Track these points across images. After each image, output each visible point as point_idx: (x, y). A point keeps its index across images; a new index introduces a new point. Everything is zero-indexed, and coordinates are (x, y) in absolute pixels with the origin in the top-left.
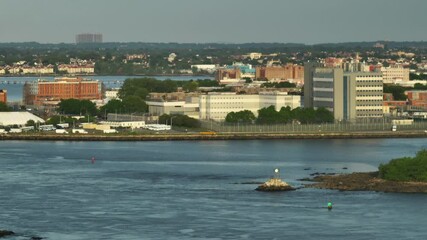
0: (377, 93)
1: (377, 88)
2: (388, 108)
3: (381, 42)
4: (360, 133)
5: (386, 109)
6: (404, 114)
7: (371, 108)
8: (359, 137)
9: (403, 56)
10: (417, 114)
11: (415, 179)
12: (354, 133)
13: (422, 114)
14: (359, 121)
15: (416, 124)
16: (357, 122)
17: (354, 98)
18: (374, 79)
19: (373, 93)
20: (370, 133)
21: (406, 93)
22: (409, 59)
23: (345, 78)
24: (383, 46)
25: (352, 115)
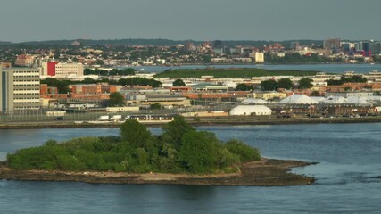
0: (34, 87)
1: (34, 83)
2: (48, 100)
3: (78, 41)
4: (15, 124)
5: (45, 102)
6: (60, 106)
7: (29, 101)
8: (14, 128)
9: (92, 53)
10: (72, 106)
11: (37, 168)
12: (10, 124)
13: (77, 106)
14: (17, 112)
15: (67, 115)
16: (15, 114)
17: (11, 92)
18: (32, 74)
19: (31, 87)
20: (25, 124)
21: (70, 87)
22: (96, 55)
23: (4, 74)
24: (79, 44)
25: (11, 107)
